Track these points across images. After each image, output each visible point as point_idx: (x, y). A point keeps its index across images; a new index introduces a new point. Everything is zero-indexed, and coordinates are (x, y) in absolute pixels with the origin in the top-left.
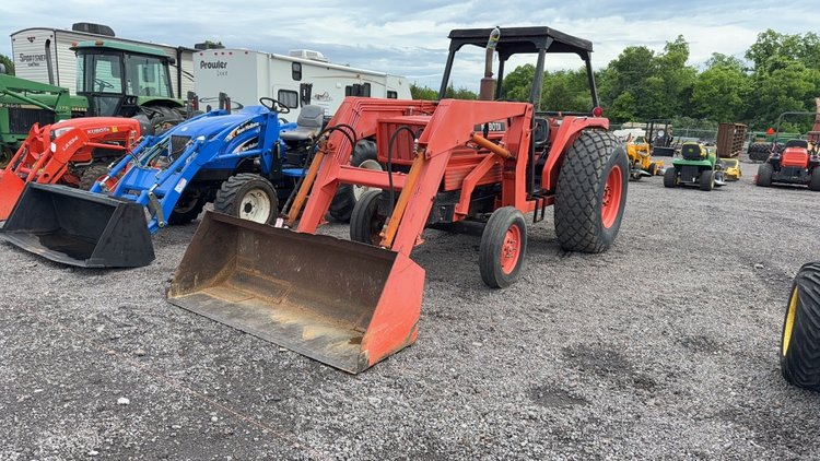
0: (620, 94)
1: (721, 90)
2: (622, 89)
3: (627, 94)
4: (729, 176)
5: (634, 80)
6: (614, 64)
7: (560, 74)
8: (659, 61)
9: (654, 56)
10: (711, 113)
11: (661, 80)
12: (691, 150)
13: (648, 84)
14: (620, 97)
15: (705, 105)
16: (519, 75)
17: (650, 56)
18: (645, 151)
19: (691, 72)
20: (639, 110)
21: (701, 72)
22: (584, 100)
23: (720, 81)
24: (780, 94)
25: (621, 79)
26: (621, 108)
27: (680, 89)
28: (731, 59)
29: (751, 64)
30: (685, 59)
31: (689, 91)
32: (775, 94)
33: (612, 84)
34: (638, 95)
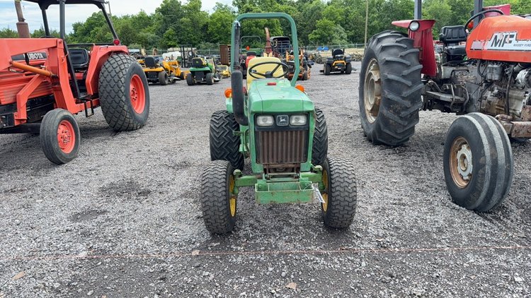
0: (166, 30)
1: (223, 25)
2: (167, 26)
3: (170, 29)
4: (224, 75)
5: (173, 21)
6: (158, 10)
7: (126, 18)
8: (185, 8)
9: (182, 4)
10: (220, 39)
11: (189, 20)
12: (197, 62)
13: (182, 23)
14: (167, 31)
15: (216, 35)
16: (95, 19)
17: (179, 5)
18: (175, 65)
19: (205, 14)
20: (180, 39)
21: (210, 14)
22: (144, 34)
23: (220, 19)
24: (252, 26)
25: (165, 20)
26: (169, 39)
27: (201, 25)
28: (226, 6)
29: (236, 9)
30: (200, 7)
31: (206, 26)
32: (250, 26)
33: (160, 23)
34: (177, 29)
